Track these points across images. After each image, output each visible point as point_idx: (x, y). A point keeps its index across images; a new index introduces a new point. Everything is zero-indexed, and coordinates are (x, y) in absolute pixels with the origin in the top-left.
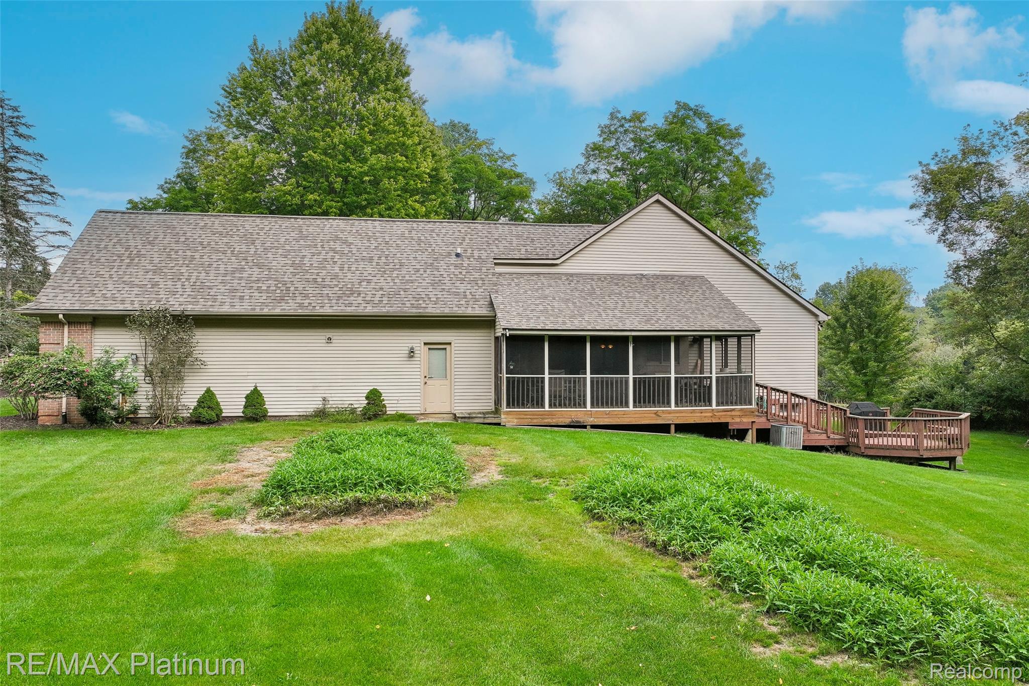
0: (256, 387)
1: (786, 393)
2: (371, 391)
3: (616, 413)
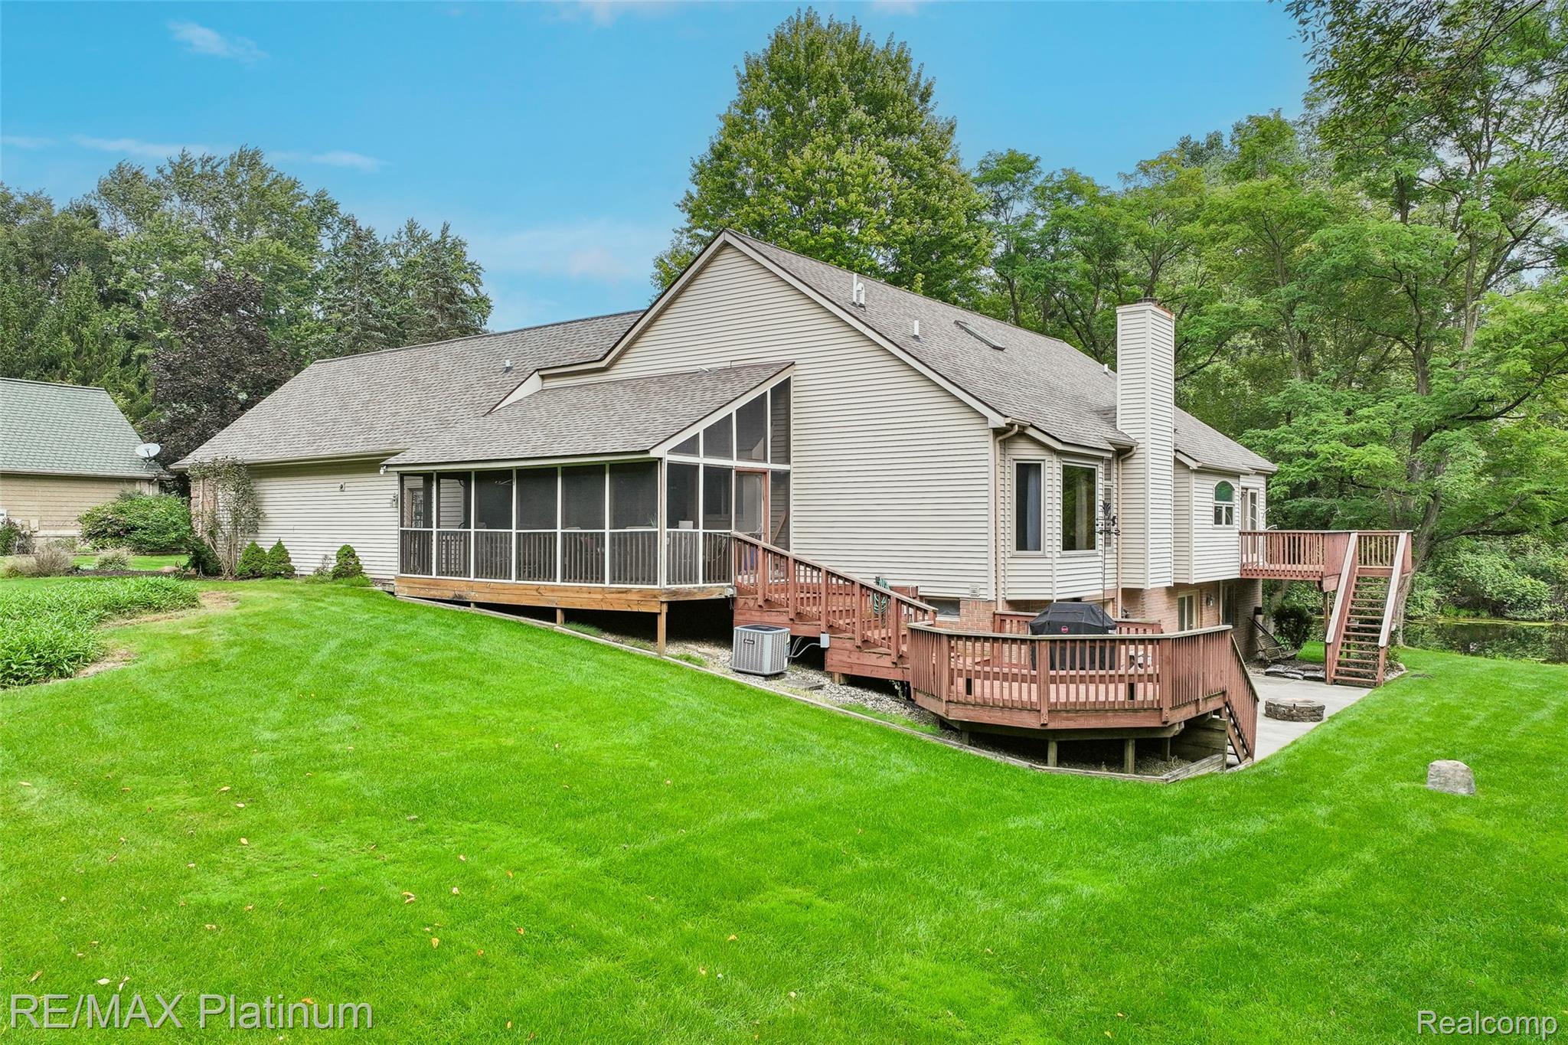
0: (280, 542)
1: (820, 570)
2: (343, 548)
3: (500, 587)
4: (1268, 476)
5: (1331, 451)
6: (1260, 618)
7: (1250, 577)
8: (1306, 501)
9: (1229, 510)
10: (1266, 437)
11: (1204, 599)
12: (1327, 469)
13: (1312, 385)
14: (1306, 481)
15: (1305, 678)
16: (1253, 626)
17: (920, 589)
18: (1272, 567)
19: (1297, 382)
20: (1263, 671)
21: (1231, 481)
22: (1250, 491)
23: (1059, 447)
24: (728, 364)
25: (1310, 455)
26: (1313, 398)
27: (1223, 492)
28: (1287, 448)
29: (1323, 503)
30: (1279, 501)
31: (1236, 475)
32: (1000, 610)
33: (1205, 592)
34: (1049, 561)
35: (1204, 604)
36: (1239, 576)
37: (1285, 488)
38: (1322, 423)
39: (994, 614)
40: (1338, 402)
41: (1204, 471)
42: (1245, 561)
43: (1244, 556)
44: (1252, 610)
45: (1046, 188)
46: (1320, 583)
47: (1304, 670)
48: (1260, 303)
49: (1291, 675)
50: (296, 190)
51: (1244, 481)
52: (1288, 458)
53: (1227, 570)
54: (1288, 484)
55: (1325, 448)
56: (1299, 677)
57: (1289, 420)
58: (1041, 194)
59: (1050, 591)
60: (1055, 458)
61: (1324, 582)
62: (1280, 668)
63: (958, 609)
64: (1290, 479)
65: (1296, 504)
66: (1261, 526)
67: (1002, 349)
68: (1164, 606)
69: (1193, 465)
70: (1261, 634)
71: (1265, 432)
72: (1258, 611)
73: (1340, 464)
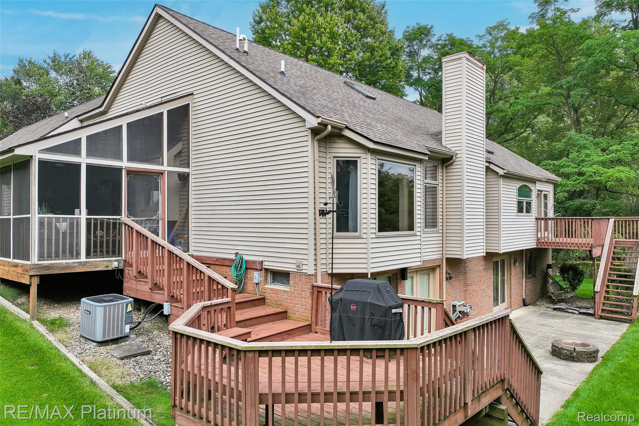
4: (556, 185)
5: (593, 170)
6: (550, 271)
7: (543, 247)
8: (577, 202)
9: (529, 204)
10: (554, 165)
11: (513, 261)
12: (590, 182)
13: (581, 135)
14: (578, 190)
15: (580, 313)
16: (546, 276)
17: (265, 263)
18: (557, 240)
19: (572, 133)
20: (552, 306)
21: (529, 185)
22: (543, 193)
23: (371, 145)
24: (160, 100)
25: (581, 174)
26: (582, 142)
27: (524, 192)
28: (566, 170)
29: (589, 202)
30: (562, 202)
31: (533, 181)
32: (319, 283)
33: (513, 257)
34: (364, 241)
35: (512, 264)
36: (535, 247)
37: (566, 194)
38: (588, 155)
39: (313, 287)
40: (597, 144)
41: (509, 176)
42: (539, 236)
43: (539, 233)
44: (545, 266)
45: (438, 44)
46: (590, 251)
47: (580, 308)
48: (551, 89)
49: (570, 311)
50: (110, 69)
51: (539, 186)
52: (566, 176)
53: (528, 243)
54: (568, 192)
55: (590, 169)
56: (576, 312)
57: (568, 155)
58: (434, 46)
59: (365, 266)
60: (369, 156)
61: (593, 250)
62: (563, 306)
63: (288, 281)
64: (568, 188)
65: (572, 203)
66: (551, 214)
67: (374, 99)
68: (482, 268)
69: (501, 172)
70: (551, 281)
71: (554, 162)
72: (549, 266)
73: (599, 178)
